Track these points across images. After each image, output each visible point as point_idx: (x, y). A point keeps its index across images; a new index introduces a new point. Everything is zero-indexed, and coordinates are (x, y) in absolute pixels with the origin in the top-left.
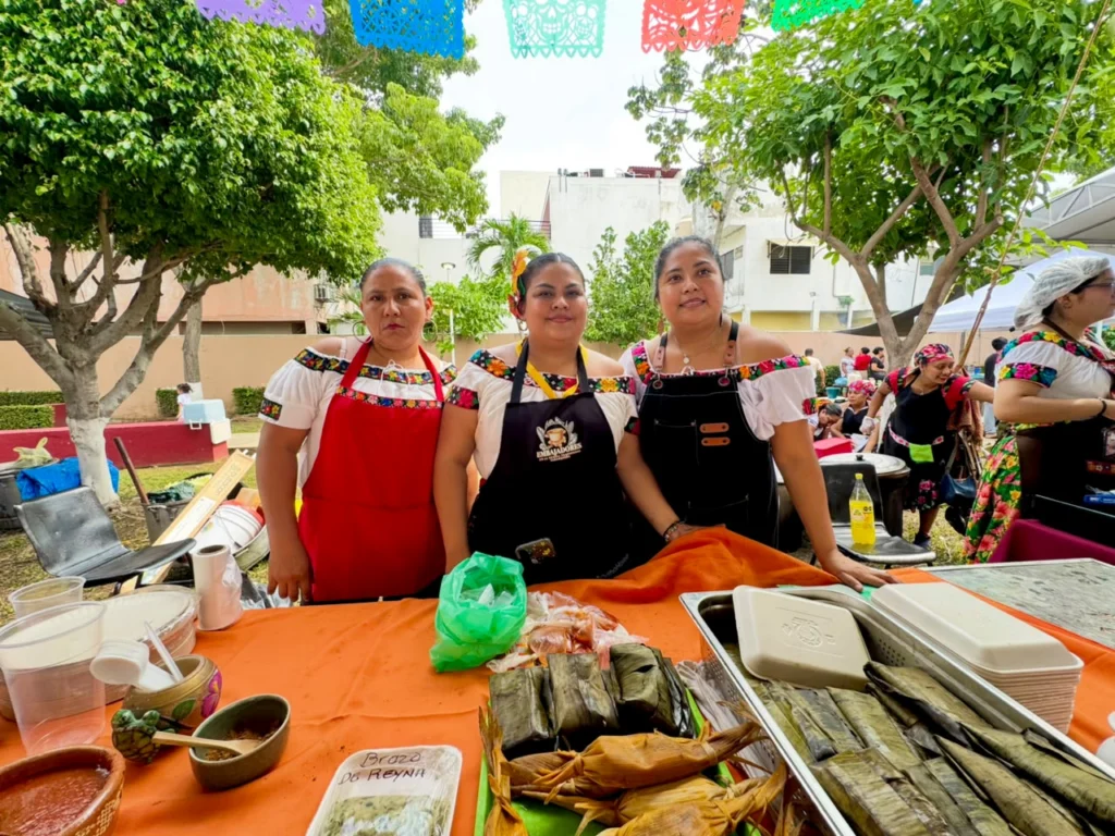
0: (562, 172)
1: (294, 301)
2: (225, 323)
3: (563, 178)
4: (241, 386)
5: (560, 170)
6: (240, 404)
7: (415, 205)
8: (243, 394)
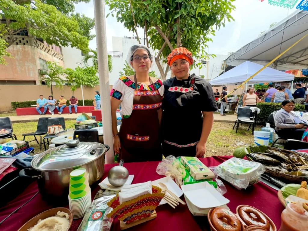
0: (126, 37)
1: (31, 74)
2: (7, 81)
3: (126, 39)
4: (14, 101)
5: (125, 36)
6: (14, 107)
7: (71, 44)
8: (15, 104)
